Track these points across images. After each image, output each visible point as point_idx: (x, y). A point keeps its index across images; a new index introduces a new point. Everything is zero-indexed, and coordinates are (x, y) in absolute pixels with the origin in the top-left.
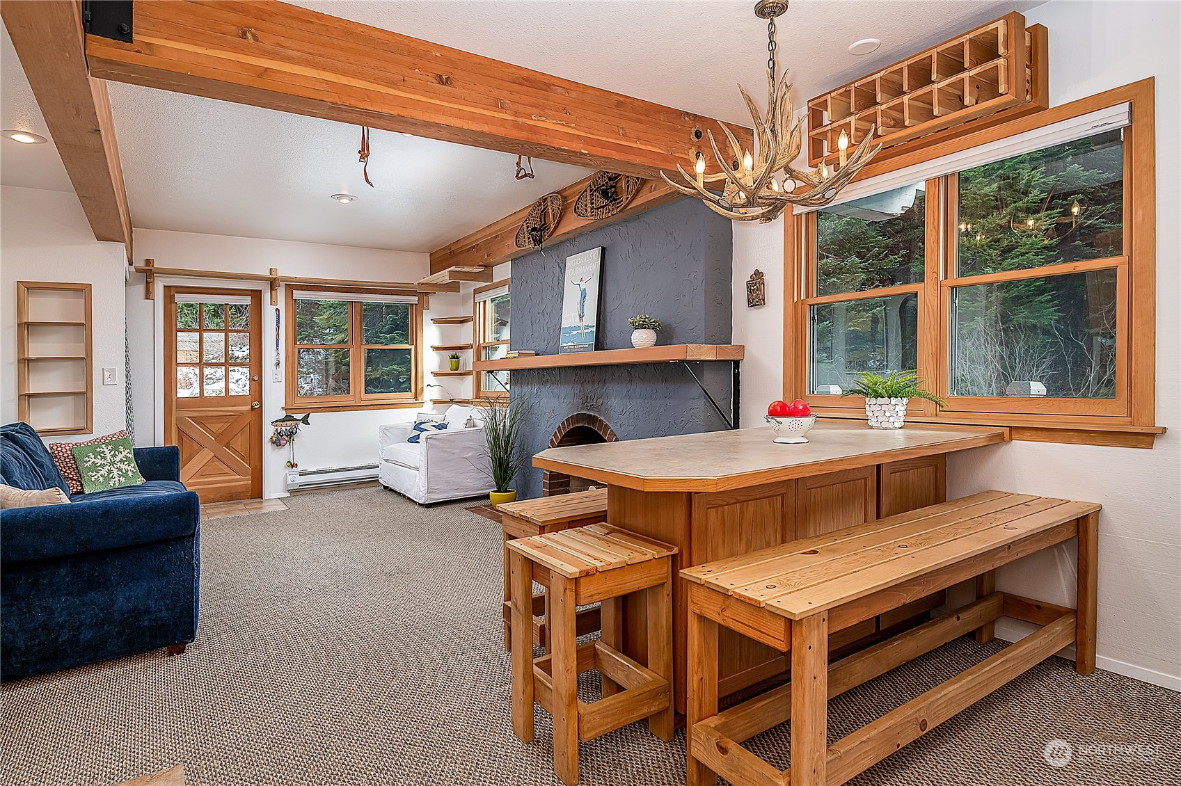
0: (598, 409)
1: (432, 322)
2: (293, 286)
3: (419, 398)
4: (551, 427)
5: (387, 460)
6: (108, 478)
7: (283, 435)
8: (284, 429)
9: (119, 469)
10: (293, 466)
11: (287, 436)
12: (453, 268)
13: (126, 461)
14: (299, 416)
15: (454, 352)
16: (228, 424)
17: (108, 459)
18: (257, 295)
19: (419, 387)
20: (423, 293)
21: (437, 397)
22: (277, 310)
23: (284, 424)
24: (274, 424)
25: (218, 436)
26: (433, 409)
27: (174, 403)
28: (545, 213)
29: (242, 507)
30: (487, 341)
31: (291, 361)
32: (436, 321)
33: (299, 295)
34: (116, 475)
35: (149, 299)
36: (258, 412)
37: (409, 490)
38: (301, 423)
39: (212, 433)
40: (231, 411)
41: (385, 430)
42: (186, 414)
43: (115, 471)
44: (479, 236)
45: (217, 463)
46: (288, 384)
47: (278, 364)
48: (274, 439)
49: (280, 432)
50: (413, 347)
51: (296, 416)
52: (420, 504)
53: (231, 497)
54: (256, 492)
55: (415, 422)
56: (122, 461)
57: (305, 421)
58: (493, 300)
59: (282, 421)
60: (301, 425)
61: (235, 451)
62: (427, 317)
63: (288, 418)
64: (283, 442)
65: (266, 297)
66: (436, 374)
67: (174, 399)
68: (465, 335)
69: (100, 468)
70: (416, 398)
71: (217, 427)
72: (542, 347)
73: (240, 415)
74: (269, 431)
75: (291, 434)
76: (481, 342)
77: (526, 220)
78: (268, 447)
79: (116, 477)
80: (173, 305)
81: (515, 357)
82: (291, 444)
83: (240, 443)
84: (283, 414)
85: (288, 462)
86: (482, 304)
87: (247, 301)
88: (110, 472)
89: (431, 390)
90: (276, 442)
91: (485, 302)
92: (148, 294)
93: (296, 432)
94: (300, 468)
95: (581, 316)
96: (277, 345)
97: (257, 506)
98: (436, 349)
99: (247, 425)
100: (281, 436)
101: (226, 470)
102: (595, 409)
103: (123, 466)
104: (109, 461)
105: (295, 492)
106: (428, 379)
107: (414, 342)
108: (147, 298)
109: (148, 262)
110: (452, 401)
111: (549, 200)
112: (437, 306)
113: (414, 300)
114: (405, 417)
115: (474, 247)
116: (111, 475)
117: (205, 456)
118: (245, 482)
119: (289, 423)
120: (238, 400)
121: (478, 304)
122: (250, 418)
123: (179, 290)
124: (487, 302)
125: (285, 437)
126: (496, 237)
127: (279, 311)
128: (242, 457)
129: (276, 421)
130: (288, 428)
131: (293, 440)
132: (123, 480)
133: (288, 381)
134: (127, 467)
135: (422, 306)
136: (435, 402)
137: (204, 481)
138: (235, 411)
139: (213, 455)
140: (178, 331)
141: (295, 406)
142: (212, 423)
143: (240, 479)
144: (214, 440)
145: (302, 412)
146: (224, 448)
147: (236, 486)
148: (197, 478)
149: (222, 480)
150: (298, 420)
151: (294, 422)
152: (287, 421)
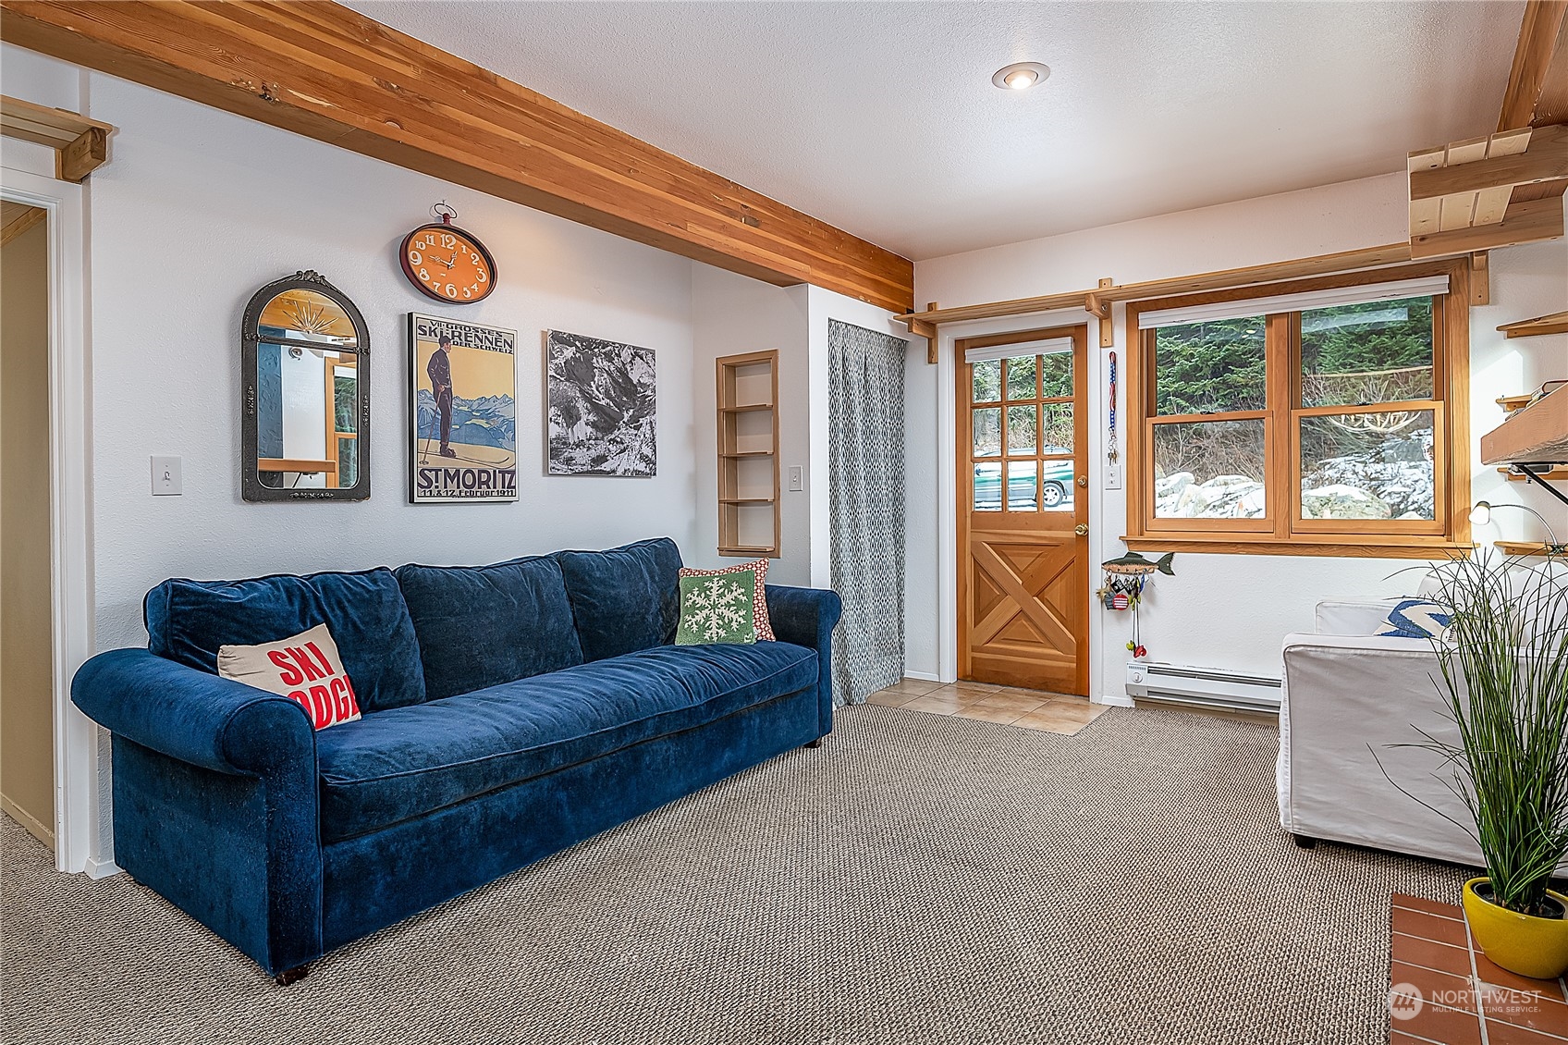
2: (1138, 303)
6: (703, 628)
7: (1119, 590)
8: (1122, 578)
9: (721, 617)
10: (1138, 651)
11: (1129, 592)
13: (733, 605)
14: (1153, 556)
16: (1041, 560)
17: (712, 599)
18: (1082, 334)
19: (1457, 507)
22: (1113, 355)
23: (1123, 569)
24: (1105, 566)
25: (1028, 577)
27: (969, 520)
31: (1136, 450)
32: (1515, 331)
33: (1150, 320)
34: (714, 625)
35: (931, 363)
36: (1083, 543)
38: (1156, 571)
39: (1019, 572)
40: (1045, 538)
42: (984, 539)
43: (714, 617)
45: (1024, 623)
46: (1131, 493)
48: (1106, 594)
49: (1115, 584)
53: (1046, 685)
56: (728, 605)
57: (1165, 566)
59: (1120, 562)
61: (1052, 607)
62: (1482, 324)
63: (1132, 559)
64: (1120, 603)
65: (1093, 335)
67: (969, 514)
69: (697, 611)
70: (1447, 533)
71: (1026, 563)
73: (1056, 546)
74: (1098, 580)
75: (1136, 590)
78: (1096, 610)
79: (714, 627)
82: (1137, 608)
83: (1059, 593)
84: (1122, 551)
85: (1130, 642)
87: (1066, 345)
88: (707, 618)
90: (1110, 602)
92: (931, 356)
93: (1147, 586)
94: (1151, 659)
96: (1113, 421)
99: (1069, 564)
100: (1117, 591)
101: (1040, 638)
103: (726, 613)
104: (712, 603)
105: (1147, 703)
107: (1446, 395)
109: (931, 307)
110: (1555, 551)
113: (1438, 285)
116: (709, 623)
117: (1009, 607)
118: (1067, 664)
119: (1132, 568)
120: (1056, 519)
122: (1070, 552)
123: (972, 344)
125: (1126, 594)
127: (1115, 357)
128: (1063, 620)
129: (1110, 562)
130: (1131, 578)
131: (1141, 601)
132: (722, 633)
133: (1131, 488)
134: (731, 615)
136: (1510, 550)
137: (1007, 649)
138: (1051, 538)
139: (1018, 608)
140: (974, 407)
141: (1147, 536)
142: (1018, 555)
143: (1058, 656)
144: (1021, 582)
145: (1158, 548)
146: (1035, 598)
147: (1052, 667)
148: (998, 642)
149: (1033, 653)
150: (1150, 564)
151: (1143, 567)
152: (1130, 563)
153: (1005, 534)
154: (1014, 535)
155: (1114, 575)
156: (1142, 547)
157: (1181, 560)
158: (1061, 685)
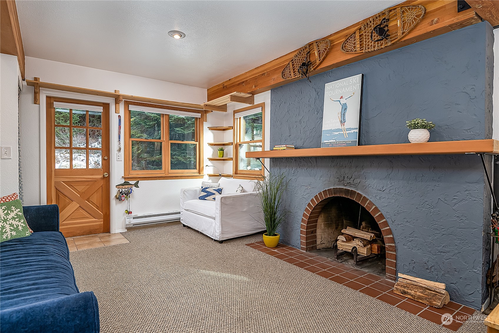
0: (355, 185)
1: (208, 129)
2: (129, 101)
3: (201, 173)
4: (308, 195)
5: (187, 210)
6: (2, 233)
7: (123, 194)
8: (124, 190)
9: (11, 225)
10: (130, 213)
11: (126, 194)
12: (234, 93)
13: (17, 218)
14: (132, 182)
15: (221, 147)
16: (88, 187)
18: (106, 106)
19: (201, 166)
20: (204, 112)
21: (212, 173)
23: (124, 187)
24: (117, 187)
25: (81, 194)
26: (209, 179)
27: (53, 173)
28: (310, 54)
29: (98, 240)
30: (241, 141)
31: (127, 148)
32: (211, 129)
33: (132, 108)
34: (8, 230)
35: (36, 104)
36: (107, 180)
37: (206, 230)
38: (134, 187)
39: (78, 192)
40: (90, 178)
41: (184, 192)
42: (61, 180)
43: (8, 226)
44: (248, 75)
45: (81, 211)
46: (125, 162)
47: (120, 150)
48: (118, 196)
49: (121, 192)
50: (197, 143)
51: (131, 182)
52: (215, 240)
53: (90, 232)
54: (106, 228)
55: (202, 187)
56: (13, 218)
57: (136, 185)
58: (245, 118)
59: (122, 185)
60: (134, 188)
61: (93, 203)
62: (206, 126)
63: (126, 183)
64: (123, 198)
65: (112, 108)
66: (210, 159)
67: (53, 170)
68: (228, 137)
70: (199, 172)
71: (81, 188)
72: (299, 144)
73: (95, 181)
74: (114, 192)
75: (128, 194)
76: (238, 141)
77: (292, 61)
78: (113, 202)
80: (53, 110)
81: (285, 149)
82: (128, 199)
83: (96, 198)
84: (123, 181)
85: (126, 210)
86: (238, 120)
87: (100, 109)
89: (208, 168)
90: (119, 198)
91: (240, 118)
92: (36, 101)
93: (131, 192)
94: (133, 214)
95: (343, 122)
96: (119, 138)
97: (107, 239)
98: (211, 145)
99: (100, 187)
100: (122, 195)
101: (88, 215)
102: (353, 186)
103: (14, 222)
105: (130, 229)
106: (206, 162)
107: (198, 140)
108: (35, 103)
109: (36, 79)
110: (220, 175)
111: (315, 44)
112: (211, 119)
113: (198, 115)
114: (196, 184)
115: (243, 82)
117: (74, 206)
118: (99, 223)
119: (126, 186)
120: (94, 171)
121: (236, 119)
122: (102, 183)
123: (57, 100)
124: (242, 118)
126: (263, 74)
127: (120, 117)
128: (97, 207)
129: (119, 185)
130: (126, 190)
131: (129, 197)
132: (14, 233)
134: (17, 223)
135: (202, 119)
136: (210, 176)
137: (73, 223)
138: (93, 178)
139: (79, 205)
140: (55, 126)
141: (130, 176)
142: (78, 185)
143: (96, 221)
144: (79, 196)
145: (134, 179)
146: (86, 201)
147: (93, 225)
148: (69, 220)
149: (85, 222)
150: (132, 185)
151: (130, 186)
152: (125, 185)
153: (72, 178)
154: (76, 178)
155: (121, 189)
156: (129, 179)
157: (141, 183)
158: (97, 231)
